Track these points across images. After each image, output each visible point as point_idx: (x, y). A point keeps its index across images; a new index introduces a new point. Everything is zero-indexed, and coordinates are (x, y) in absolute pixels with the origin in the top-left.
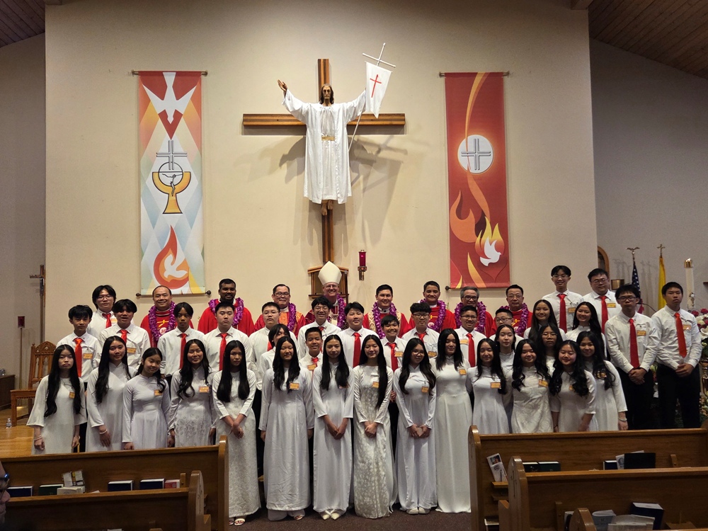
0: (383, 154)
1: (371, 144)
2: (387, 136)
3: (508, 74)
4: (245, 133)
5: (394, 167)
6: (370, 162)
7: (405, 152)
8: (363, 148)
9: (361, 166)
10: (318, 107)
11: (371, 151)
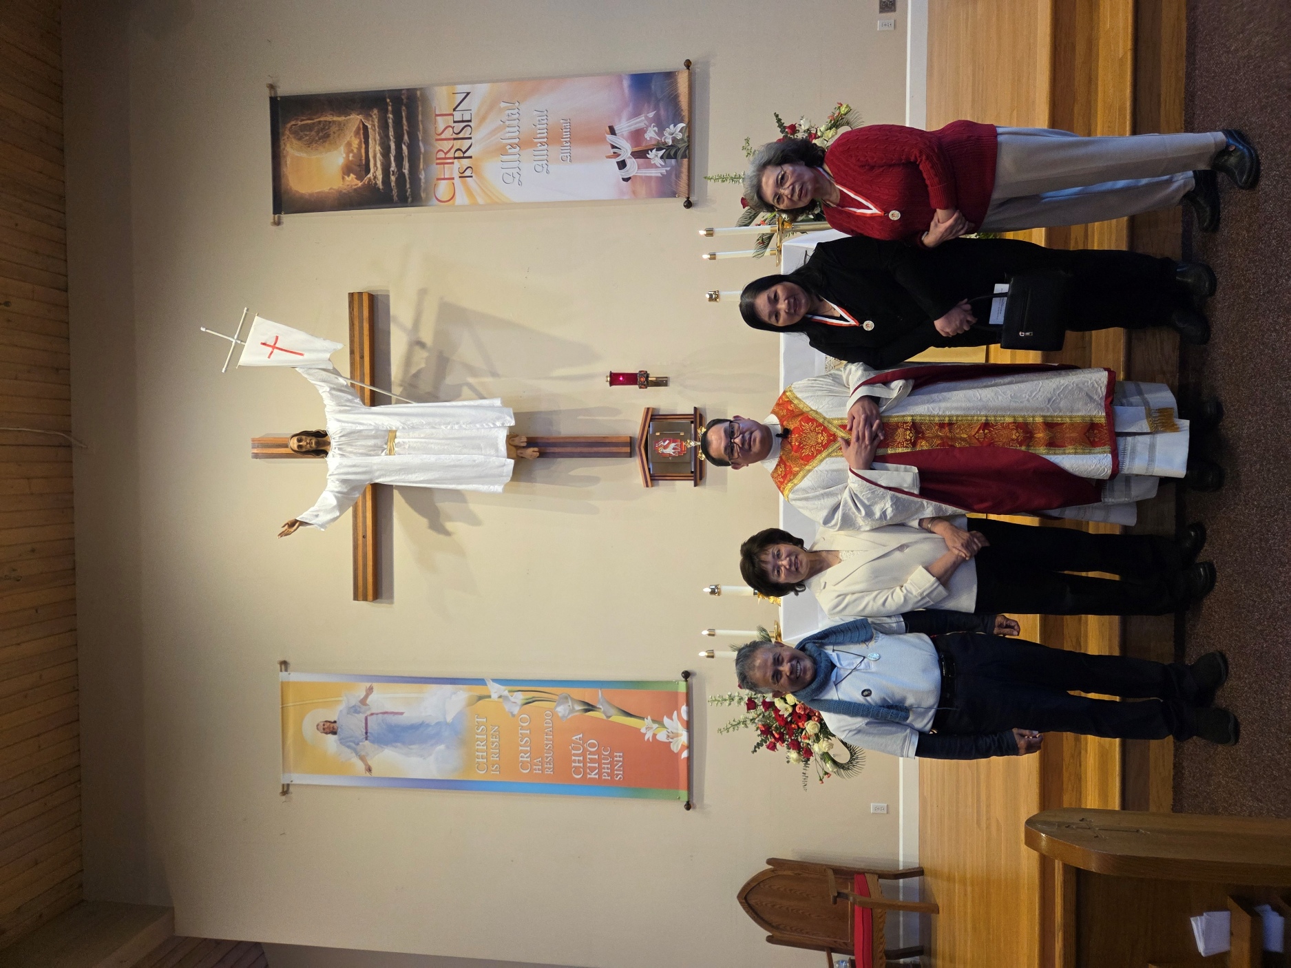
0: (427, 336)
1: (408, 361)
2: (393, 328)
4: (391, 597)
5: (451, 314)
6: (442, 363)
7: (423, 292)
8: (416, 375)
9: (450, 380)
10: (333, 460)
11: (421, 359)
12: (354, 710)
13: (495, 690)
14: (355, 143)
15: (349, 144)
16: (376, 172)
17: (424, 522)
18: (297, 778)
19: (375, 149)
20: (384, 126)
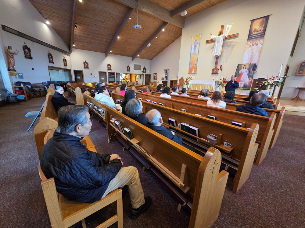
0: (232, 44)
1: (229, 42)
2: (233, 39)
3: (271, 15)
4: (206, 44)
5: (234, 46)
6: (228, 46)
7: (237, 42)
8: (228, 43)
9: (226, 47)
10: (218, 36)
11: (229, 43)
12: (197, 42)
13: (197, 56)
14: (259, 30)
15: (259, 29)
16: (254, 33)
17: (212, 47)
18: (192, 38)
19: (257, 33)
20: (260, 33)
